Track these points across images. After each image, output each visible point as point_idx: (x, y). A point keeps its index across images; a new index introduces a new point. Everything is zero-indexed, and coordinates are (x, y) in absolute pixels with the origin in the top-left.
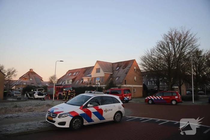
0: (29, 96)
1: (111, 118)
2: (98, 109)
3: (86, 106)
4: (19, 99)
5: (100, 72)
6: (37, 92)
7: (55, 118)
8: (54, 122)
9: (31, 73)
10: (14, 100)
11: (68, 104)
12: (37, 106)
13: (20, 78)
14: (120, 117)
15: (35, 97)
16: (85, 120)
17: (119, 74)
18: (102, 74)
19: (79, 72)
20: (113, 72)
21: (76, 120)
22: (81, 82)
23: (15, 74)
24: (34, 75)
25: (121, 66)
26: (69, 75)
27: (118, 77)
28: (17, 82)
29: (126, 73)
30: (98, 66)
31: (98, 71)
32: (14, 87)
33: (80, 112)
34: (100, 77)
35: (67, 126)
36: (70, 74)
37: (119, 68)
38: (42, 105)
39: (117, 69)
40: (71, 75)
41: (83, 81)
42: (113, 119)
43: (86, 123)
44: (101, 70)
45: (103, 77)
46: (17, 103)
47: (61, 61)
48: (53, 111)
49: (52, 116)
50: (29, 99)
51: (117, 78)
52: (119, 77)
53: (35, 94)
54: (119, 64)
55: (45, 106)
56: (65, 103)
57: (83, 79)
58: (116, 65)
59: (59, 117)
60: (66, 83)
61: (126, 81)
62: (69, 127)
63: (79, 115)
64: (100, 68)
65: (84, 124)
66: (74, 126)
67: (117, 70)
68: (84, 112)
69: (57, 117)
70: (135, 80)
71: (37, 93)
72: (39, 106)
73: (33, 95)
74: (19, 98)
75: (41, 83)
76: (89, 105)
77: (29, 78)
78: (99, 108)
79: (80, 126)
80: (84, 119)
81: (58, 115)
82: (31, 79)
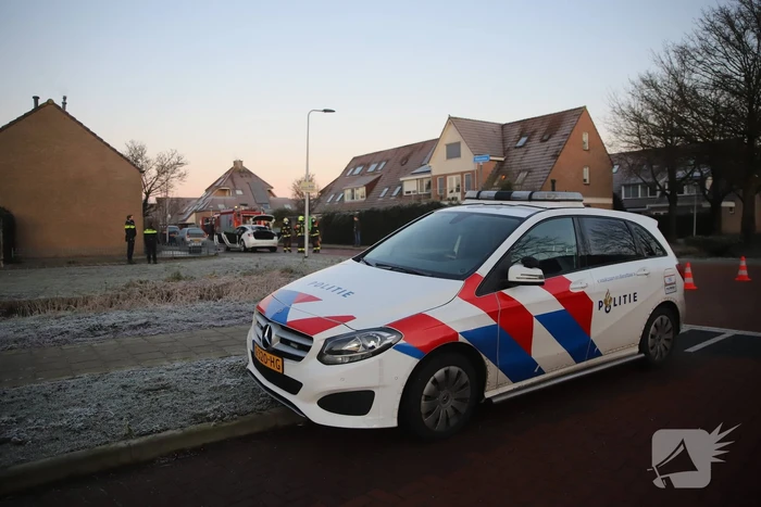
0: (227, 242)
1: (630, 346)
2: (565, 297)
3: (499, 278)
4: (196, 252)
5: (459, 156)
6: (250, 227)
7: (299, 359)
8: (294, 386)
9: (238, 174)
10: (177, 253)
11: (378, 265)
12: (248, 273)
13: (207, 190)
14: (670, 336)
15: (247, 245)
16: (493, 371)
17: (527, 160)
18: (467, 162)
19: (387, 161)
20: (505, 152)
21: (439, 373)
22: (395, 194)
23: (182, 169)
24: (248, 180)
25: (533, 133)
26: (357, 172)
27: (524, 170)
28: (201, 202)
29: (556, 156)
30: (453, 137)
31: (453, 151)
32: (193, 216)
33: (462, 316)
34: (462, 173)
35: (382, 415)
36: (359, 169)
37: (527, 141)
38: (268, 269)
39: (519, 144)
40: (361, 174)
41: (401, 191)
42: (637, 350)
43: (499, 386)
44: (465, 150)
45: (473, 172)
46: (185, 264)
47: (325, 111)
48: (286, 310)
49: (276, 345)
50: (228, 250)
51: (522, 175)
52: (530, 171)
53: (246, 233)
54: (526, 128)
55: (277, 272)
56: (358, 259)
57: (401, 184)
58: (516, 131)
59: (320, 357)
60: (347, 199)
61: (556, 184)
62: (394, 423)
63: (461, 339)
64: (458, 144)
65: (488, 395)
66: (428, 414)
67: (520, 147)
68: (493, 315)
69: (311, 358)
70: (585, 180)
71: (250, 231)
72: (257, 273)
73: (240, 236)
74: (194, 247)
75: (270, 202)
76: (516, 272)
77: (235, 189)
78: (574, 288)
79: (463, 410)
80: (488, 362)
81: (319, 340)
82: (239, 192)
